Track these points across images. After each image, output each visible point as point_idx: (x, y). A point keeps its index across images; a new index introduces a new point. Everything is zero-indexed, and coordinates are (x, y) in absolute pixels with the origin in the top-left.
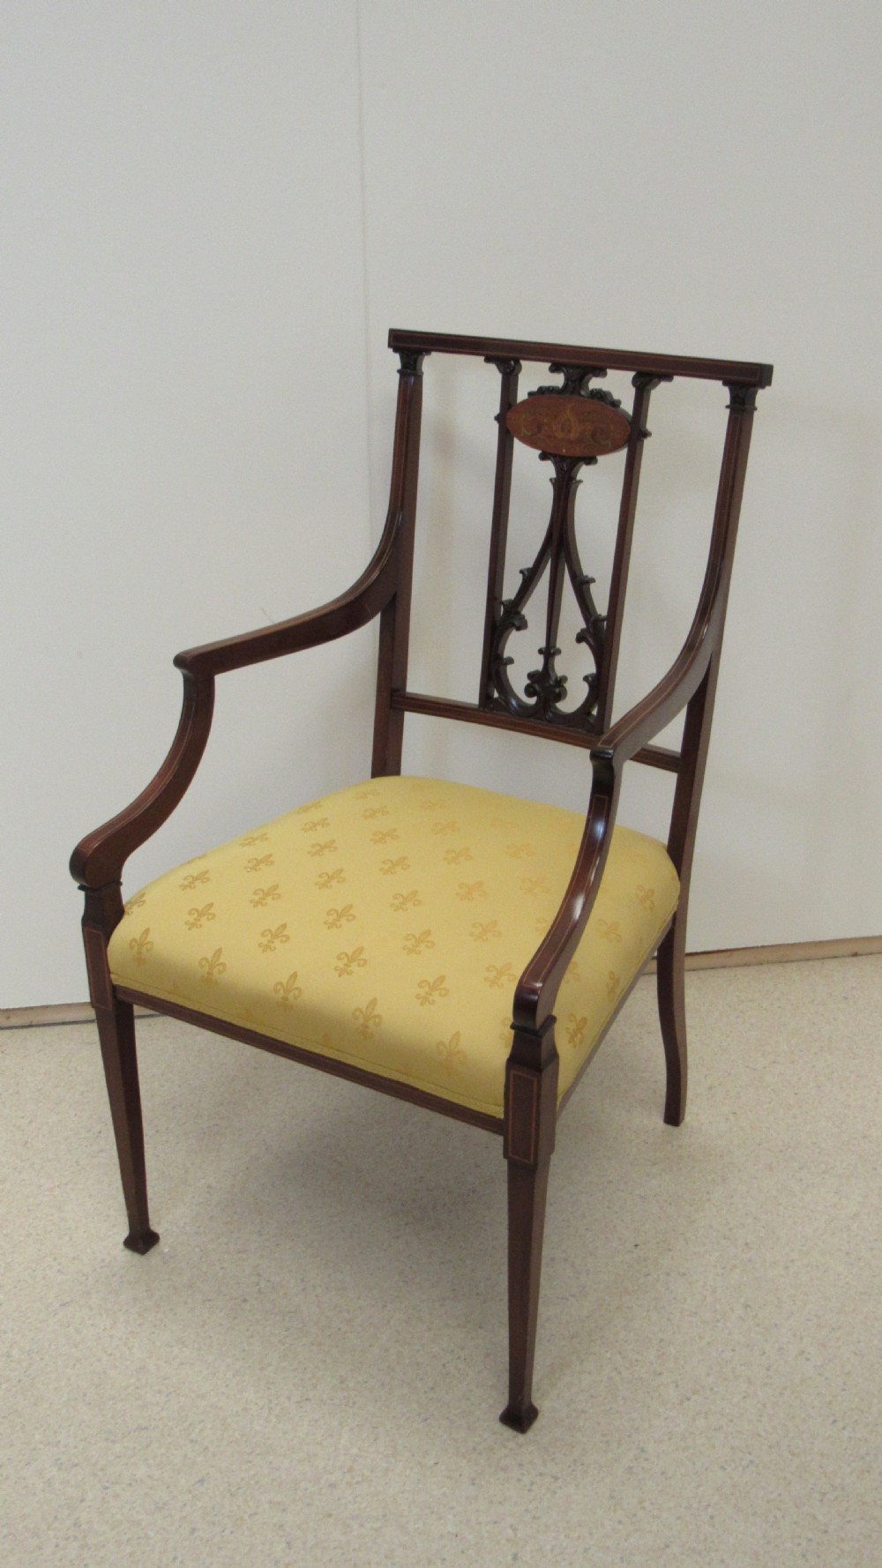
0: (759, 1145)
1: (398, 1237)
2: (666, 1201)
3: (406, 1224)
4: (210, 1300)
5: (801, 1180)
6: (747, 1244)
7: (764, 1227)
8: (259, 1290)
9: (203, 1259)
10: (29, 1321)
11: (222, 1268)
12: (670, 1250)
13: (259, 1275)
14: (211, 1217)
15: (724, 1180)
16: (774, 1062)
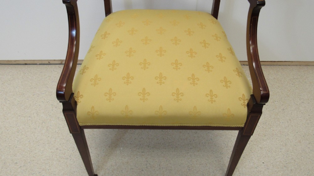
0: (297, 133)
1: (188, 153)
2: (268, 150)
3: (191, 148)
4: (133, 169)
5: (309, 148)
6: (291, 170)
7: (297, 164)
8: (147, 167)
9: (132, 154)
10: (82, 169)
11: (137, 158)
12: (268, 169)
13: (147, 161)
14: (135, 138)
15: (286, 145)
16: (303, 103)
